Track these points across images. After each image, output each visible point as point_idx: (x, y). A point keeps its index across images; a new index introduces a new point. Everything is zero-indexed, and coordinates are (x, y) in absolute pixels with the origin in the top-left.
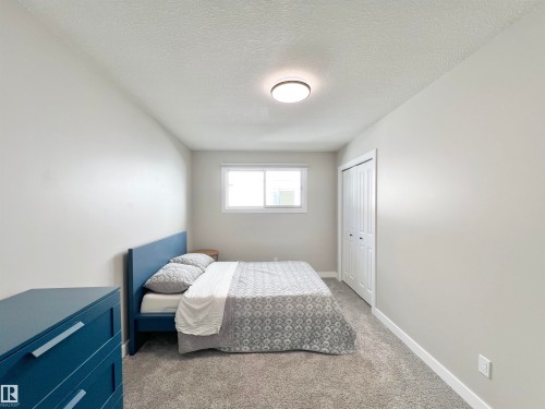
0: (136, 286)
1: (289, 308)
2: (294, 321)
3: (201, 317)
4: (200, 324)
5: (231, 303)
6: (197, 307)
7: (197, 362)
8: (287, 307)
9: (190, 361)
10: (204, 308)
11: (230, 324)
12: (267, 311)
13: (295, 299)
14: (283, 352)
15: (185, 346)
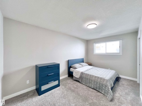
0: (69, 66)
1: (94, 78)
2: (94, 82)
3: (77, 74)
4: (76, 75)
5: (82, 73)
6: (76, 72)
7: (75, 82)
8: (93, 78)
9: (74, 81)
10: (77, 73)
11: (81, 77)
12: (88, 77)
13: (96, 77)
14: (91, 88)
15: (74, 78)
